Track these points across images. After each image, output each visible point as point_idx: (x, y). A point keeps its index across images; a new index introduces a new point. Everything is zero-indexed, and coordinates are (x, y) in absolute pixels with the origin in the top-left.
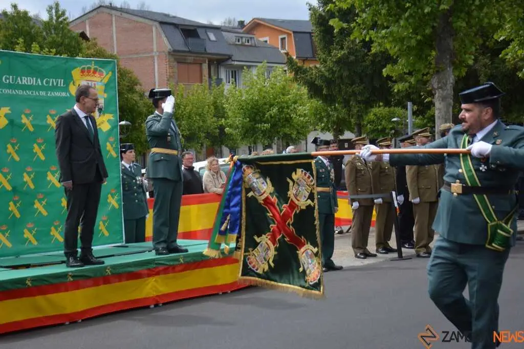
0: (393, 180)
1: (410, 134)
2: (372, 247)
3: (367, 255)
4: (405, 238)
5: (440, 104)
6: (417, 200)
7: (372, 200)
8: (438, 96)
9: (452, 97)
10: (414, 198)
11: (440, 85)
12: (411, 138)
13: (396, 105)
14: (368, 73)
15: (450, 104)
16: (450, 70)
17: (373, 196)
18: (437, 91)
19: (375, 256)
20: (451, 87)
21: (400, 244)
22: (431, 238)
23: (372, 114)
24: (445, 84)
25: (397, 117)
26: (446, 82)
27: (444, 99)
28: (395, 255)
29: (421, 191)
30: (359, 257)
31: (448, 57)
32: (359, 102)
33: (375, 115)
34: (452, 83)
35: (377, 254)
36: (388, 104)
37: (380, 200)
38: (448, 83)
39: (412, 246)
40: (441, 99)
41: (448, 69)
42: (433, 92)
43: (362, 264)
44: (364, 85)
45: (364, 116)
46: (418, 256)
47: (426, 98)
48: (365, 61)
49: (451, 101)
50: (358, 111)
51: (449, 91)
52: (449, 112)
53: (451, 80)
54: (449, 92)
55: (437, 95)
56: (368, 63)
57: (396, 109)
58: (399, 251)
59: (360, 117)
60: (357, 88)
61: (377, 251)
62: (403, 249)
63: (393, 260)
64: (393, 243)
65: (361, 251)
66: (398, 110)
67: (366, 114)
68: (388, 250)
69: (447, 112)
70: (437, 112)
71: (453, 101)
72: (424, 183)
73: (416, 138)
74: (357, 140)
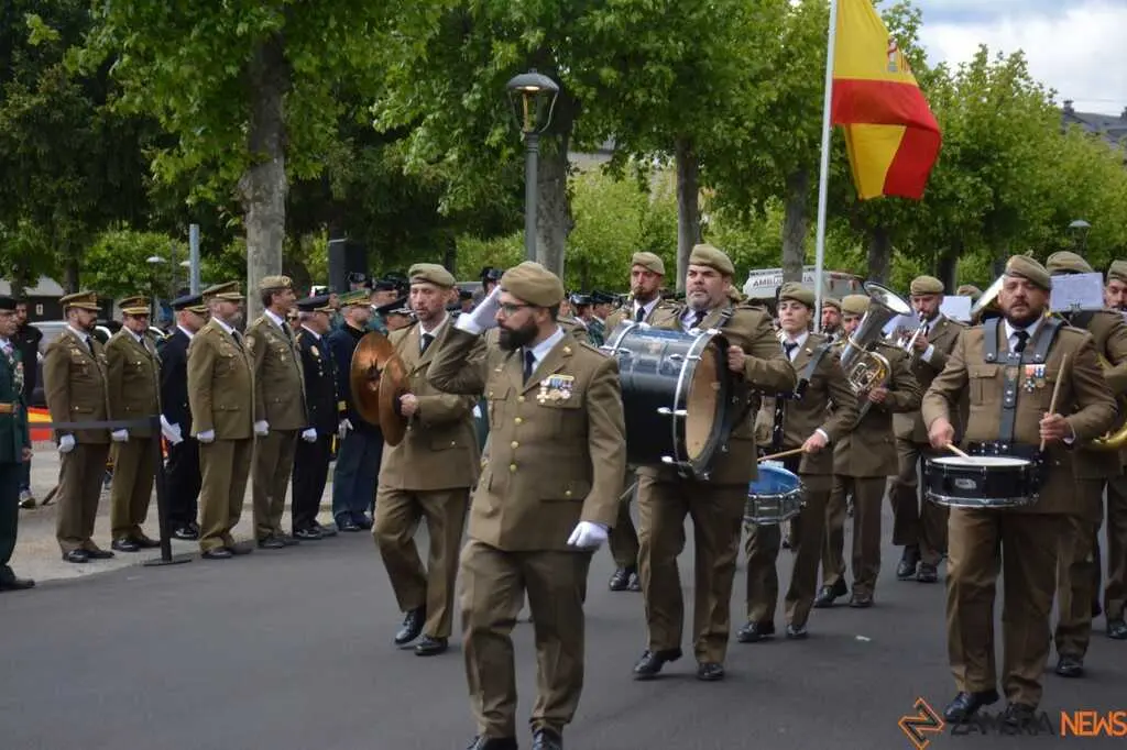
0: (154, 389)
1: (193, 293)
2: (102, 536)
3: (91, 554)
4: (178, 517)
5: (258, 232)
6: (209, 435)
7: (108, 433)
8: (255, 216)
9: (283, 221)
10: (203, 430)
11: (257, 194)
12: (198, 301)
13: (158, 229)
14: (94, 152)
15: (278, 235)
16: (278, 162)
17: (109, 424)
18: (252, 206)
19: (109, 555)
20: (280, 198)
21: (168, 531)
22: (234, 516)
23: (103, 245)
24: (270, 193)
25: (160, 255)
26: (271, 187)
27: (265, 223)
28: (156, 554)
29: (220, 415)
30: (72, 560)
31: (275, 135)
32: (74, 216)
33: (109, 248)
34: (281, 192)
35: (115, 552)
36: (139, 225)
37: (122, 435)
38: (276, 190)
39: (193, 534)
40: (259, 223)
41: (276, 161)
42: (244, 207)
43: (78, 575)
44: (86, 178)
45: (85, 248)
46: (206, 555)
47: (227, 218)
48: (87, 125)
49: (281, 230)
50: (71, 235)
51: (277, 208)
52: (276, 252)
53: (281, 184)
54: (277, 210)
55: (252, 213)
56: (94, 129)
57: (158, 237)
58: (164, 544)
59: (75, 248)
60: (70, 184)
61: (115, 545)
62: (173, 541)
63: (148, 565)
64: (151, 528)
65: (76, 546)
66: (165, 241)
67: (91, 242)
68: (140, 543)
69: (273, 250)
70: (251, 250)
71: (285, 229)
72: (223, 400)
73: (212, 302)
74: (72, 300)
